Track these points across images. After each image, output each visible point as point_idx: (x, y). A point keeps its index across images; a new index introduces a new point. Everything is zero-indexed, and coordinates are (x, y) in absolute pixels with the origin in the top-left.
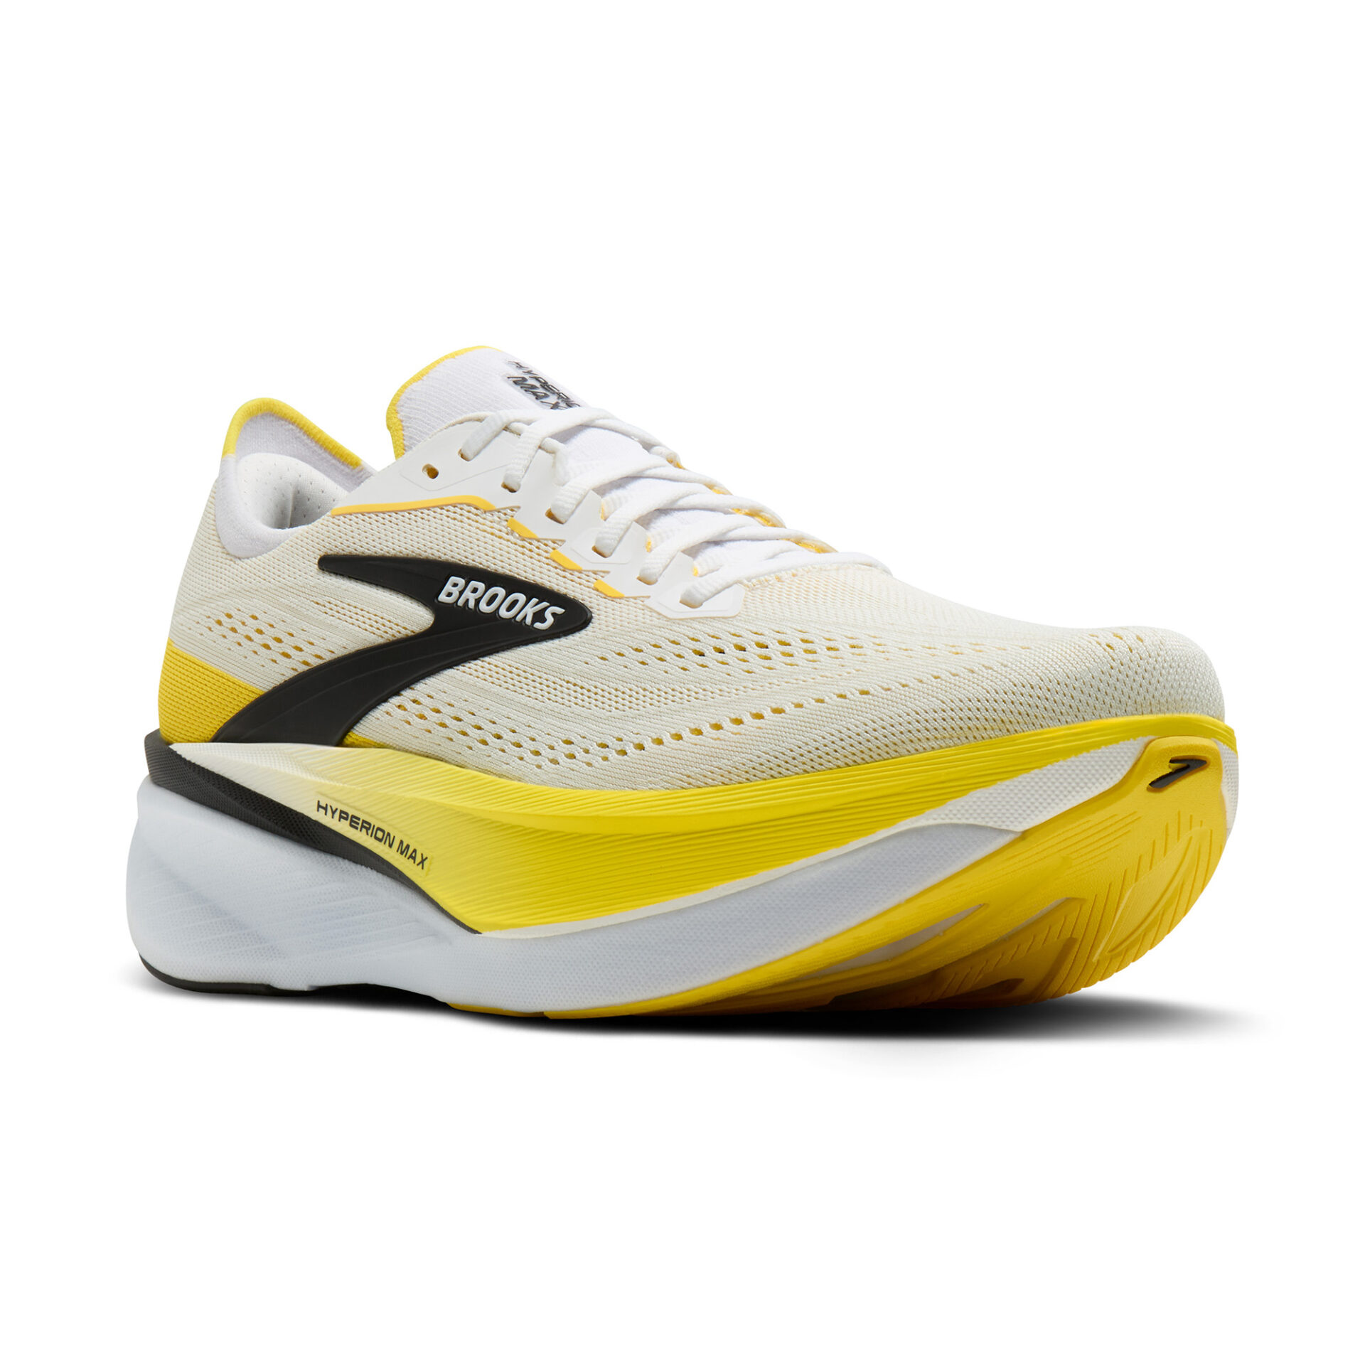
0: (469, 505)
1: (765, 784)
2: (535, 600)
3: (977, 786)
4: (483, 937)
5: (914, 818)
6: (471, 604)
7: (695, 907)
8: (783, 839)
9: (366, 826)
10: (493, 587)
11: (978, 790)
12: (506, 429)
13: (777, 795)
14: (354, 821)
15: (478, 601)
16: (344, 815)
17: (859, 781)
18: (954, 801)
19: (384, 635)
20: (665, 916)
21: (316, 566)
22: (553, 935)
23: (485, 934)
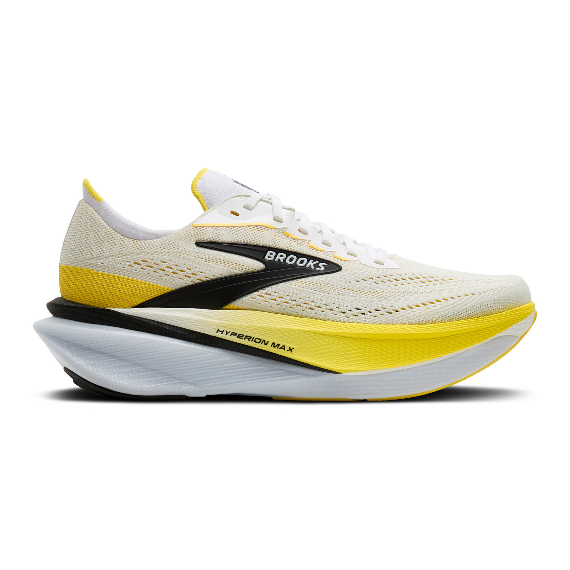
0: (263, 226)
1: (454, 323)
2: (312, 261)
3: (514, 323)
4: (342, 375)
5: (500, 333)
6: (282, 261)
7: (435, 363)
8: (462, 340)
9: (249, 338)
10: (289, 255)
11: (514, 324)
12: (261, 200)
13: (460, 326)
14: (240, 336)
15: (285, 260)
16: (233, 334)
17: (483, 322)
18: (509, 328)
19: (242, 271)
20: (425, 366)
21: (195, 245)
22: (378, 373)
23: (343, 374)
